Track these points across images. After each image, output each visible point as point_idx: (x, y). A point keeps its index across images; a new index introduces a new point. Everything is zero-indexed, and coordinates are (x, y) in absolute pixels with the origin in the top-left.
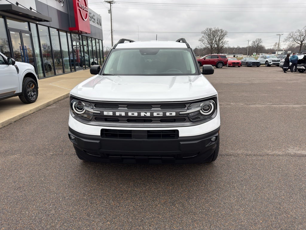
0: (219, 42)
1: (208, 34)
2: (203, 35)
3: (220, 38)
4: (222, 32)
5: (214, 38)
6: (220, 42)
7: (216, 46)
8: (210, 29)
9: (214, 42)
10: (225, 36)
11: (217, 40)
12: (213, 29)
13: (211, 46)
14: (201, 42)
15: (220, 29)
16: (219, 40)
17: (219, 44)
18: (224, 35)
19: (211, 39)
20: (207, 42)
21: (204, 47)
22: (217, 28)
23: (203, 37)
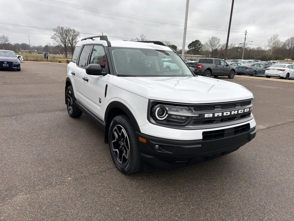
0: (72, 41)
1: (61, 33)
2: (55, 33)
3: (73, 38)
4: (74, 32)
5: (67, 37)
6: (74, 42)
7: (70, 45)
8: (61, 27)
9: (67, 41)
10: (78, 36)
11: (70, 39)
12: (65, 28)
13: (65, 45)
14: (53, 40)
15: (72, 29)
16: (72, 40)
17: (72, 44)
18: (76, 35)
19: (64, 38)
20: (59, 40)
21: (57, 45)
22: (68, 27)
23: (55, 34)
